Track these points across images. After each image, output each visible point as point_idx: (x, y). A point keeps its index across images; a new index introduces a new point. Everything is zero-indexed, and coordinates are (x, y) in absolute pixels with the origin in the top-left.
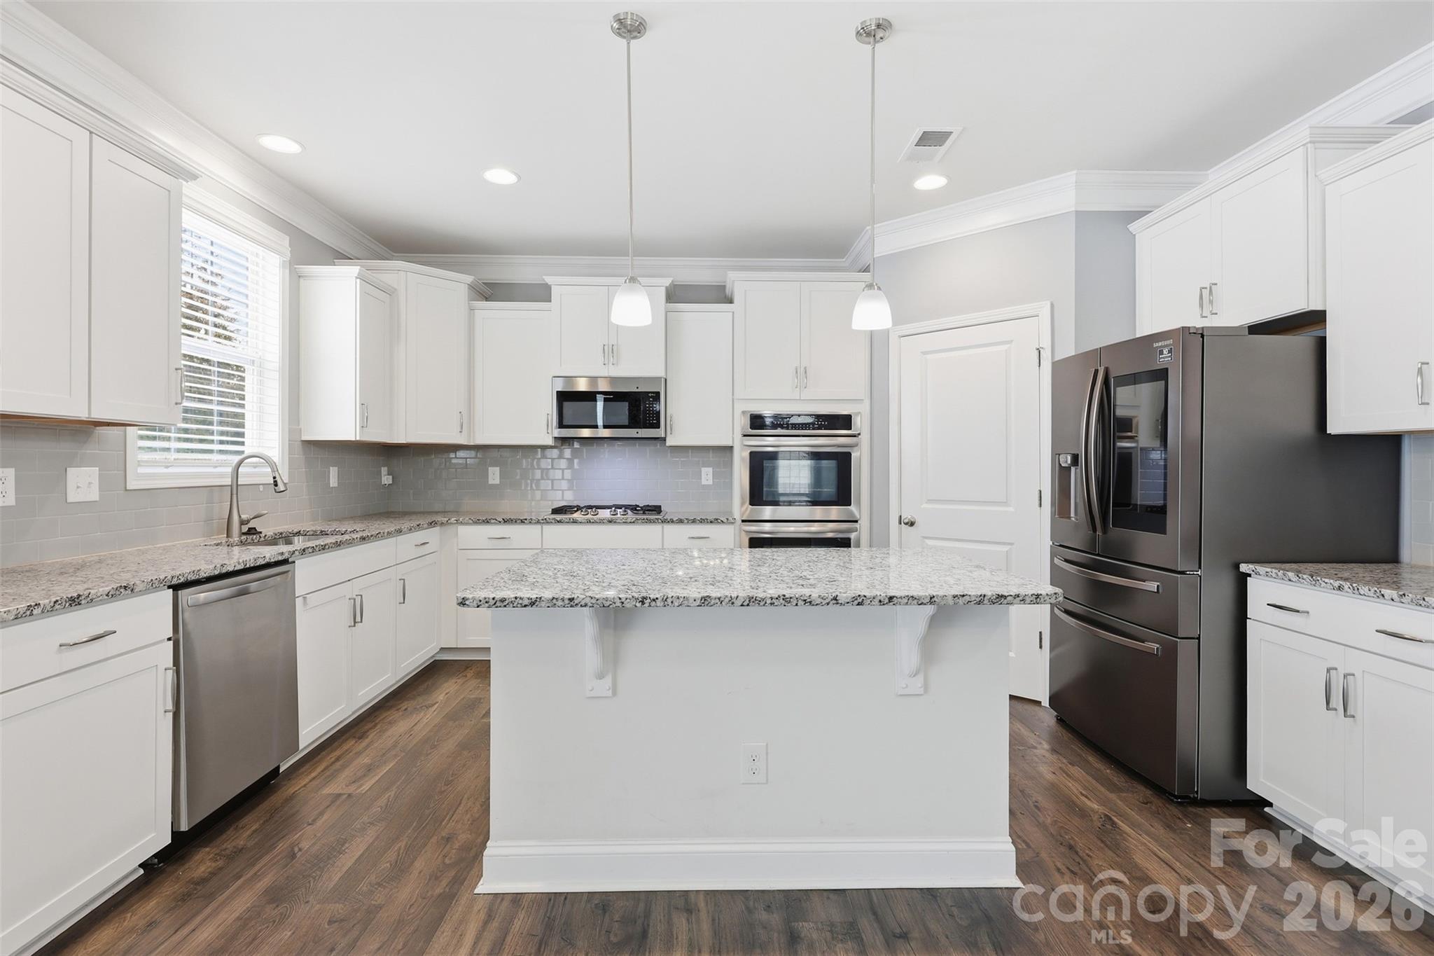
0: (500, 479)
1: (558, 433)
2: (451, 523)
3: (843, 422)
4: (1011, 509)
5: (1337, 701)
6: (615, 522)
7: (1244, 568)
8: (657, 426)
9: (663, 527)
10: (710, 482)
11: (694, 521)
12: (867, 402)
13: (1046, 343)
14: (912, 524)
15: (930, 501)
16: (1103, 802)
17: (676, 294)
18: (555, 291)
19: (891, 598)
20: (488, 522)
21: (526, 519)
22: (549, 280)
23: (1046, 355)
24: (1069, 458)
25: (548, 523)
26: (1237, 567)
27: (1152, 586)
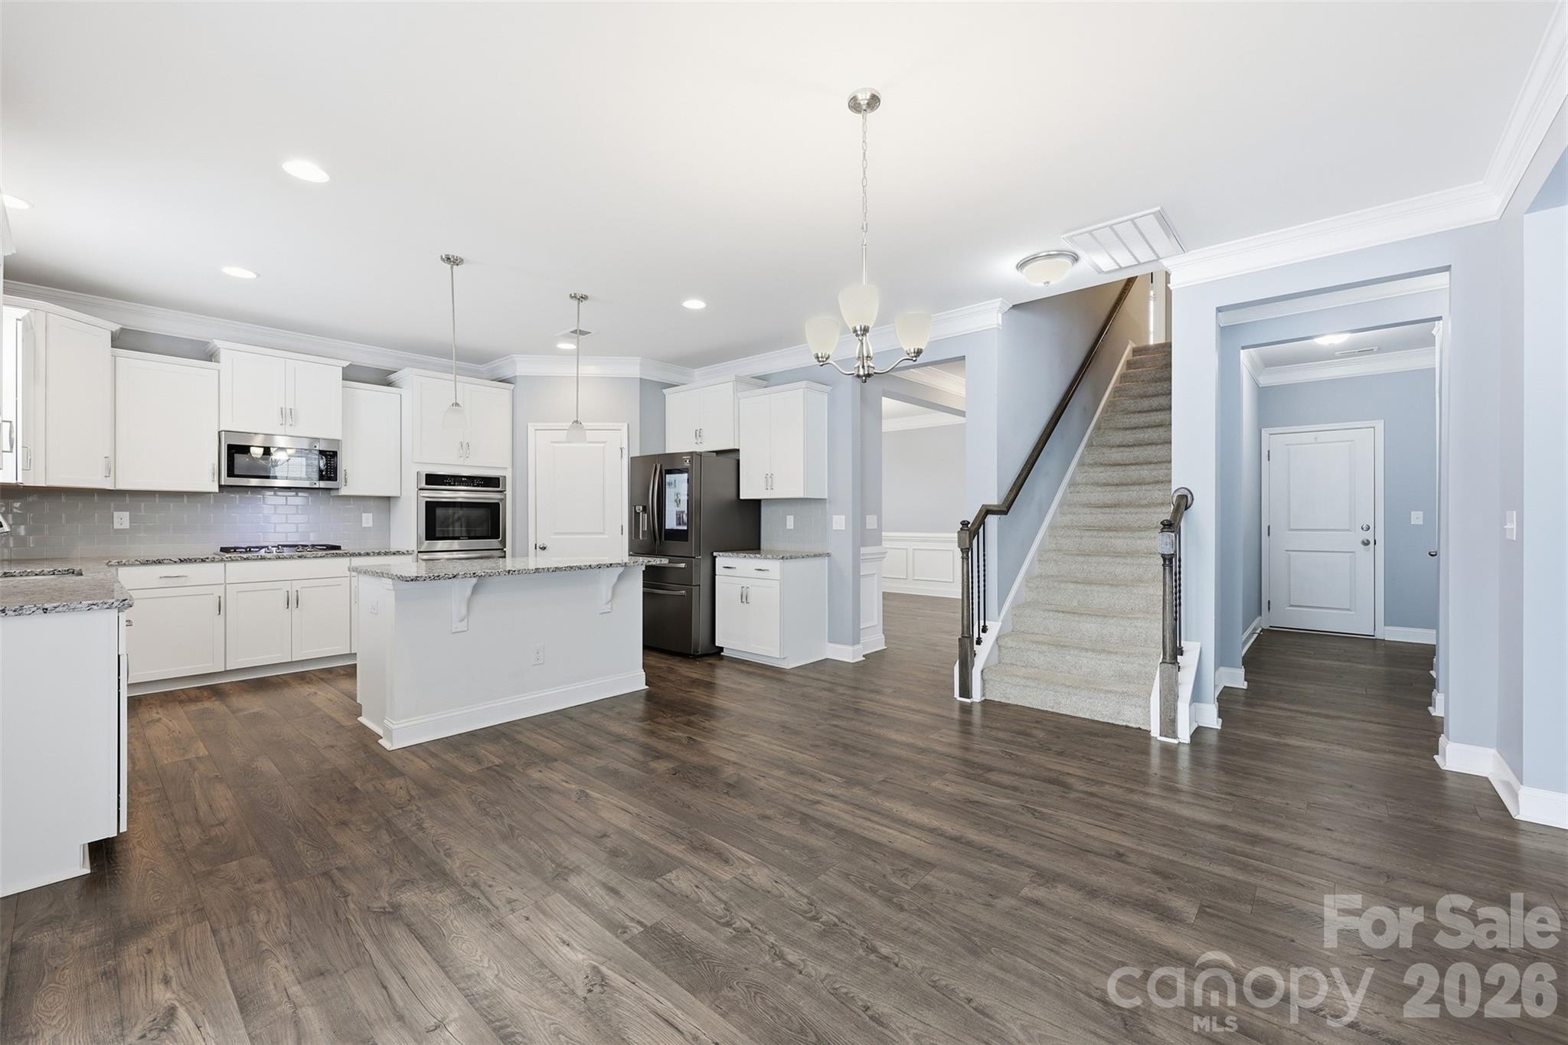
0: (130, 523)
1: (226, 480)
2: (112, 565)
3: (492, 482)
4: (606, 536)
5: (744, 600)
6: (305, 557)
7: (715, 554)
8: (335, 479)
9: (350, 560)
10: (371, 525)
11: (379, 554)
12: (510, 470)
13: (625, 445)
14: (544, 548)
15: (556, 534)
16: (665, 663)
17: (351, 374)
18: (224, 355)
19: (611, 565)
20: (160, 562)
21: (208, 558)
22: (218, 343)
23: (625, 452)
24: (641, 507)
25: (232, 560)
26: (712, 553)
27: (683, 565)
